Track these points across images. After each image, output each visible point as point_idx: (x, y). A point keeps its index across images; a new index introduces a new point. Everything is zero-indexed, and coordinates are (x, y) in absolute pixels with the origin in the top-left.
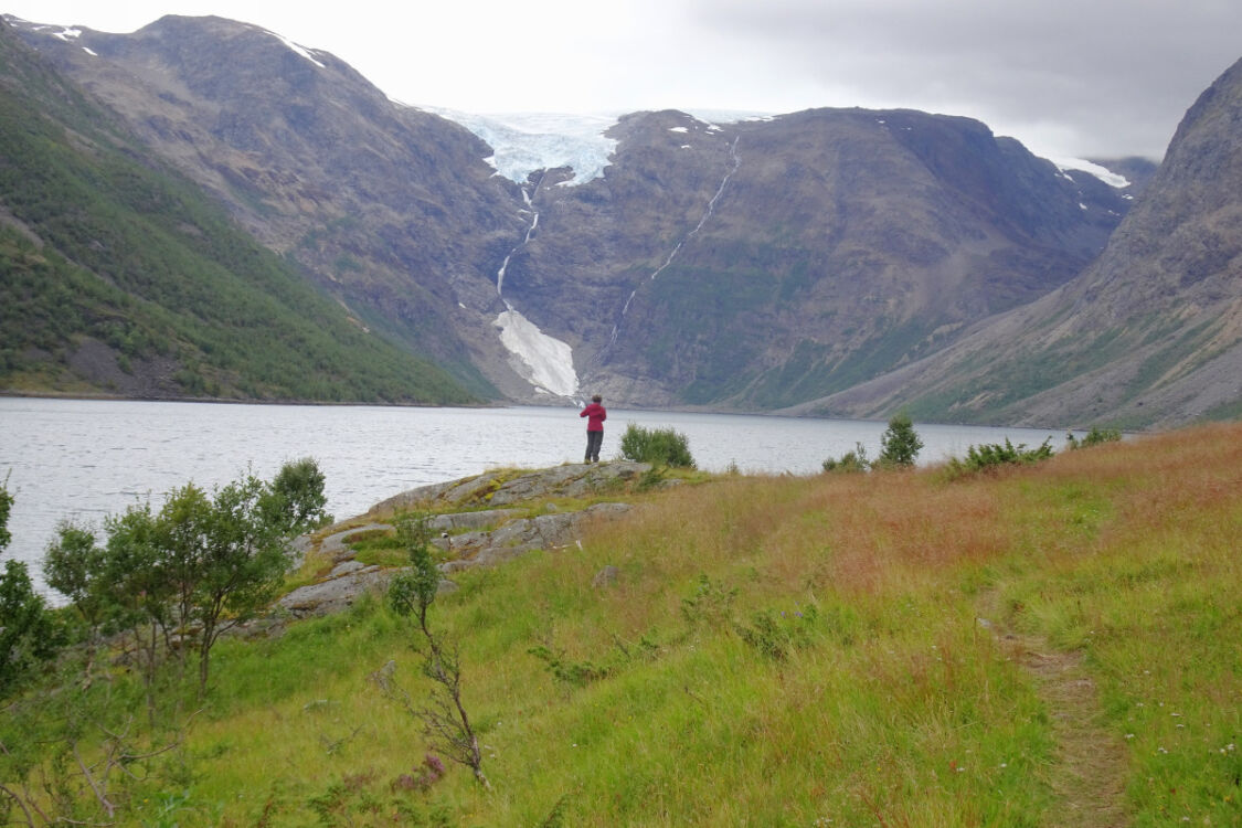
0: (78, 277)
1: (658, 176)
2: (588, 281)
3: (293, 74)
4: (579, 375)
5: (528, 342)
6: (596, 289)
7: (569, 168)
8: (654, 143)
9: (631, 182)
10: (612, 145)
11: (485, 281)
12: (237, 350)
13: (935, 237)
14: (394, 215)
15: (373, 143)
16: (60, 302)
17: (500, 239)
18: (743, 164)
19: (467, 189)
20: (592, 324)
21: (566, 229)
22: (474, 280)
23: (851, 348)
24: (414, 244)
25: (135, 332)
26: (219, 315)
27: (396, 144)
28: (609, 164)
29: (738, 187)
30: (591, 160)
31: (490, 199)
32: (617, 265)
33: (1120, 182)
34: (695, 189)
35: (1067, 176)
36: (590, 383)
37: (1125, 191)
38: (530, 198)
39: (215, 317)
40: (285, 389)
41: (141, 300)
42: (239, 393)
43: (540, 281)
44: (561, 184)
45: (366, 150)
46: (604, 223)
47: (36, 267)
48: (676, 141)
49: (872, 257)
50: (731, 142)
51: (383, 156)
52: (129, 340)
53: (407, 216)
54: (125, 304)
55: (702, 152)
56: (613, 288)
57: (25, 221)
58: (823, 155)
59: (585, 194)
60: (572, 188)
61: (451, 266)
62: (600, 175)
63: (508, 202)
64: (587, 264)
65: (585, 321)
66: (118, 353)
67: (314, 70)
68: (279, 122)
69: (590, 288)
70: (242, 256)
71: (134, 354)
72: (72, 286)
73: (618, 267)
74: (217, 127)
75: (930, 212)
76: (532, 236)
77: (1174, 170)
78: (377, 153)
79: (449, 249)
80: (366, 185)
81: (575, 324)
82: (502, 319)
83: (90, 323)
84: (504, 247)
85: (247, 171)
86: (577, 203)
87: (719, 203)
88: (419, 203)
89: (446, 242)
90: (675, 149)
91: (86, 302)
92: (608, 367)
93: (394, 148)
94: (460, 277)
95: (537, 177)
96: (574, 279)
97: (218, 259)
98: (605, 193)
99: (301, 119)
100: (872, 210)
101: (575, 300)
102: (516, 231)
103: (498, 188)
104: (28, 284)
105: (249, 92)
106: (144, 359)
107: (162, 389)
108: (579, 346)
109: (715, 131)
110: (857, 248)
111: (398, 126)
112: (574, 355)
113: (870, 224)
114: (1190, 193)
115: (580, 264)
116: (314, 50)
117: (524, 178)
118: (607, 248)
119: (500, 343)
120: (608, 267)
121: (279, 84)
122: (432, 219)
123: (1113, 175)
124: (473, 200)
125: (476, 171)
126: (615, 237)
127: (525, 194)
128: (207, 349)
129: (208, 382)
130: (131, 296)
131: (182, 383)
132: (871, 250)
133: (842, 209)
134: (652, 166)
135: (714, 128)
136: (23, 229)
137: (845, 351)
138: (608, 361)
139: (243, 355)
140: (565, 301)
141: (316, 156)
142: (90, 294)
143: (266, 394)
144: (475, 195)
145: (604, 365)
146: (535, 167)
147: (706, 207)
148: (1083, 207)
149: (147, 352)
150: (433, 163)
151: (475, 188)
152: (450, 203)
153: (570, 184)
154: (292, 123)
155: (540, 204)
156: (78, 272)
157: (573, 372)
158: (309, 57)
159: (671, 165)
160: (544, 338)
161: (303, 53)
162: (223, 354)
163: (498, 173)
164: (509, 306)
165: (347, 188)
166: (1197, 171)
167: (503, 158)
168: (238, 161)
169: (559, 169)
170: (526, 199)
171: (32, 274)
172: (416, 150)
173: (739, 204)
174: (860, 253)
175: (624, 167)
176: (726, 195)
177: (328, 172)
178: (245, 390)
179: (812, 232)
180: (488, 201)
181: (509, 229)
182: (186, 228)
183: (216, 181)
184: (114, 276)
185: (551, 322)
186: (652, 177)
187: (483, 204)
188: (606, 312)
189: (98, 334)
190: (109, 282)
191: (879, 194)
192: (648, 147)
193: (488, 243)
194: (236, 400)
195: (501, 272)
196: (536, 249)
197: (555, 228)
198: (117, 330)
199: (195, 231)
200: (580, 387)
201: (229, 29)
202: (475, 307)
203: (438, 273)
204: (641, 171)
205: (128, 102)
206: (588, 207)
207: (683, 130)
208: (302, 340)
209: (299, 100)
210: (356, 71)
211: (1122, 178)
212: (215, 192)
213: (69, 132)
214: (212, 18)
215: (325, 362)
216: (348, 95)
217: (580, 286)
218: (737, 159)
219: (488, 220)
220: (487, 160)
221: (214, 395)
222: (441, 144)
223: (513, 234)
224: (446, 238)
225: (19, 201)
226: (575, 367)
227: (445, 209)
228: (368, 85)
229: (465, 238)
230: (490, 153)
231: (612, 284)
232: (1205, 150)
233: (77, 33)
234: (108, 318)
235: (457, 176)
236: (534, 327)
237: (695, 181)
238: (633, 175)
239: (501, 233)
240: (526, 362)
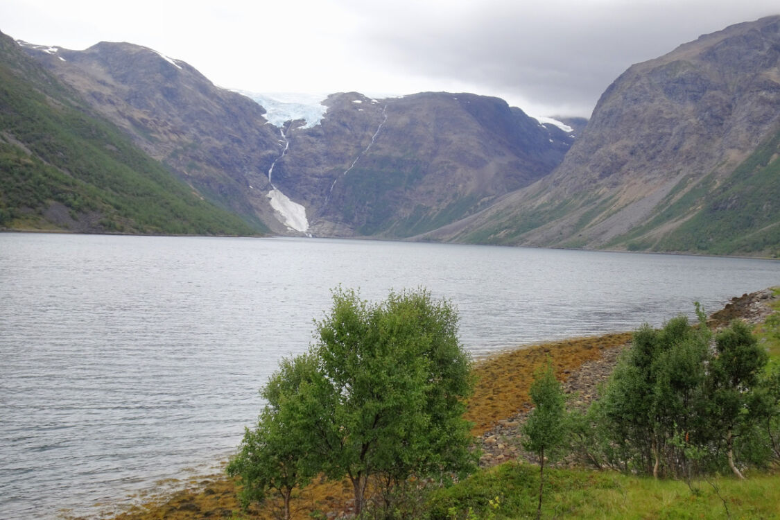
0: (48, 170)
1: (348, 124)
2: (314, 175)
3: (166, 72)
4: (309, 221)
5: (284, 205)
6: (317, 179)
7: (304, 120)
8: (346, 108)
9: (335, 127)
10: (325, 109)
11: (263, 174)
12: (134, 208)
13: (482, 155)
14: (217, 142)
15: (206, 106)
16: (39, 183)
17: (270, 154)
18: (388, 118)
19: (253, 130)
20: (315, 197)
21: (302, 150)
22: (257, 174)
23: (441, 208)
24: (227, 156)
25: (79, 199)
26: (125, 190)
27: (219, 107)
28: (323, 118)
29: (386, 130)
30: (314, 116)
31: (265, 135)
32: (327, 168)
33: (568, 129)
34: (365, 131)
35: (543, 126)
36: (314, 225)
37: (571, 133)
38: (285, 134)
39: (123, 191)
40: (158, 228)
41: (84, 183)
42: (135, 230)
43: (290, 175)
44: (300, 128)
45: (203, 110)
46: (320, 147)
47: (26, 165)
48: (356, 107)
49: (451, 164)
50: (383, 108)
51: (211, 113)
52: (76, 203)
53: (224, 143)
54: (74, 185)
55: (369, 113)
56: (325, 179)
57: (23, 142)
58: (427, 115)
59: (311, 133)
60: (305, 130)
61: (245, 168)
62: (319, 123)
63: (274, 136)
64: (312, 167)
65: (312, 195)
66: (70, 210)
67: (176, 70)
68: (159, 96)
69: (314, 179)
70: (139, 161)
71: (79, 210)
72: (46, 175)
74: (127, 98)
75: (479, 143)
76: (285, 153)
77: (595, 122)
78: (209, 112)
79: (244, 159)
80: (203, 127)
81: (307, 196)
82: (271, 193)
83: (55, 195)
84: (270, 159)
85: (142, 120)
86: (308, 137)
87: (377, 137)
88: (230, 136)
89: (243, 156)
90: (355, 111)
91: (53, 183)
92: (323, 217)
93: (216, 109)
94: (250, 173)
95: (288, 124)
96: (305, 174)
97: (125, 162)
98: (321, 132)
99: (170, 94)
100: (451, 141)
101: (306, 184)
102: (277, 150)
103: (269, 130)
104: (22, 174)
105: (143, 80)
106: (84, 213)
107: (94, 228)
108: (309, 207)
109: (375, 103)
110: (444, 160)
111: (218, 98)
112: (306, 211)
113: (450, 148)
114: (604, 134)
115: (309, 167)
116: (176, 60)
117: (281, 125)
118: (322, 159)
119: (269, 205)
120: (323, 168)
121: (159, 77)
122: (236, 144)
123: (565, 126)
124: (256, 135)
125: (258, 121)
126: (326, 154)
127: (282, 132)
128: (118, 208)
129: (118, 225)
130: (78, 181)
131: (104, 225)
132: (451, 161)
133: (437, 141)
134: (344, 119)
135: (374, 101)
136: (22, 146)
137: (438, 210)
138: (323, 214)
139: (137, 211)
140: (302, 185)
141: (178, 113)
142: (56, 179)
143: (149, 231)
144: (257, 133)
145: (321, 216)
146: (287, 119)
147: (371, 139)
148: (551, 141)
149: (85, 209)
150: (236, 117)
151: (258, 129)
152: (245, 137)
153: (304, 127)
154: (165, 96)
155: (289, 137)
156: (49, 167)
157: (306, 220)
158: (174, 63)
159: (354, 118)
160: (292, 203)
161: (171, 62)
162: (126, 210)
163: (268, 122)
164: (274, 187)
165: (194, 129)
166: (607, 123)
167: (271, 115)
168: (138, 115)
169: (299, 120)
170: (283, 135)
171: (24, 169)
172: (228, 110)
173: (387, 138)
174: (446, 162)
175: (331, 120)
176: (380, 134)
177: (184, 121)
178: (137, 228)
179: (422, 152)
180: (264, 136)
181: (274, 150)
182: (109, 147)
183: (126, 124)
184: (69, 170)
185: (295, 195)
186: (344, 125)
187: (261, 137)
188: (322, 190)
189: (60, 200)
190: (66, 173)
191: (455, 133)
192: (343, 110)
193: (264, 156)
194: (133, 234)
195: (270, 171)
196: (287, 159)
197: (297, 149)
198: (70, 198)
199: (114, 149)
200: (309, 227)
201: (133, 49)
202: (258, 188)
203: (239, 171)
204: (339, 121)
205: (82, 84)
206: (313, 139)
207: (359, 102)
208: (167, 203)
209: (169, 85)
210: (197, 71)
211: (569, 127)
212: (126, 130)
213: (48, 98)
214: (125, 43)
215: (179, 214)
216: (194, 83)
217: (309, 178)
218: (386, 116)
219: (264, 145)
220: (263, 115)
221: (121, 231)
222: (240, 108)
223: (276, 152)
224: (243, 154)
225: (19, 132)
226: (307, 217)
227: (242, 139)
228: (204, 78)
229: (252, 154)
230: (265, 112)
231: (325, 177)
232: (611, 113)
233: (56, 50)
234: (65, 191)
235: (249, 124)
236: (287, 197)
237: (365, 127)
238: (335, 124)
239: (270, 152)
240: (283, 215)
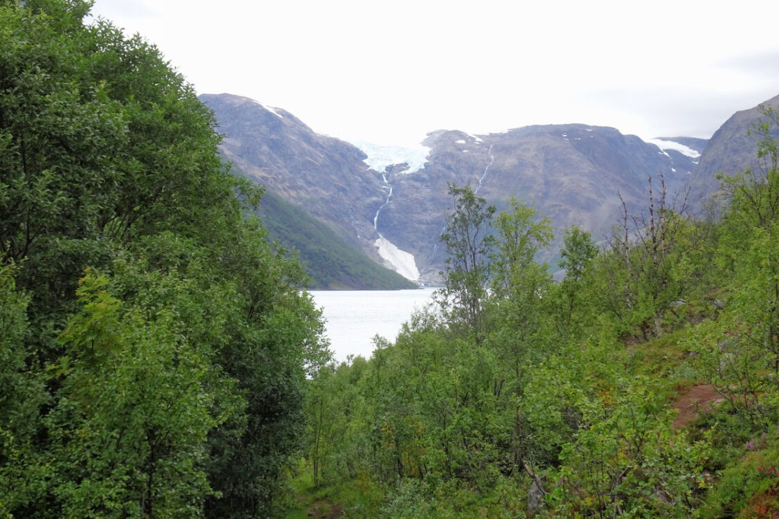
1: (453, 167)
2: (421, 222)
3: (270, 123)
4: (419, 270)
5: (392, 254)
6: (424, 226)
7: (406, 164)
8: (449, 149)
9: (439, 171)
10: (427, 151)
11: (368, 223)
13: (594, 196)
14: (324, 192)
15: (312, 157)
17: (374, 202)
18: (495, 160)
19: (356, 177)
20: (423, 244)
21: (407, 196)
22: (364, 224)
23: (554, 253)
24: (335, 207)
27: (322, 156)
28: (427, 161)
29: (493, 172)
30: (417, 158)
31: (368, 181)
32: (434, 214)
34: (472, 174)
35: (666, 154)
36: (425, 274)
38: (387, 179)
43: (396, 223)
44: (403, 172)
45: (308, 160)
46: (426, 192)
48: (460, 148)
49: (563, 208)
50: (489, 148)
51: (316, 163)
53: (331, 193)
55: (474, 154)
56: (433, 226)
58: (535, 155)
59: (416, 177)
60: (408, 175)
61: (352, 217)
62: (423, 167)
63: (377, 182)
64: (419, 213)
65: (420, 242)
67: (277, 118)
68: (265, 148)
69: (421, 226)
73: (435, 215)
74: (240, 154)
75: (591, 184)
76: (390, 200)
77: (699, 171)
78: (314, 162)
79: (351, 208)
80: (309, 178)
81: (415, 244)
82: (378, 243)
84: (377, 204)
86: (411, 182)
87: (484, 181)
88: (335, 185)
89: (349, 205)
90: (459, 153)
92: (434, 266)
93: (321, 158)
94: (357, 222)
95: (390, 169)
96: (412, 221)
98: (425, 176)
99: (275, 146)
100: (562, 183)
101: (414, 232)
102: (382, 197)
103: (371, 176)
105: (249, 133)
108: (418, 255)
109: (479, 142)
110: (554, 203)
111: (322, 147)
112: (416, 260)
113: (561, 190)
114: (706, 183)
115: (415, 214)
116: (275, 108)
117: (383, 170)
118: (429, 205)
119: (379, 255)
120: (430, 214)
121: (264, 128)
122: (341, 193)
123: (691, 151)
124: (360, 183)
125: (360, 167)
126: (433, 200)
127: (384, 178)
132: (562, 204)
133: (547, 183)
134: (449, 162)
135: (478, 139)
137: (551, 255)
138: (433, 262)
140: (408, 233)
141: (284, 164)
144: (360, 179)
145: (431, 264)
146: (388, 164)
147: (477, 182)
148: (673, 170)
150: (339, 164)
151: (360, 176)
152: (349, 185)
153: (407, 172)
154: (271, 148)
155: (392, 183)
157: (416, 269)
158: (274, 112)
159: (459, 161)
160: (400, 252)
161: (272, 110)
163: (370, 168)
164: (380, 236)
165: (301, 180)
166: (710, 172)
167: (372, 160)
169: (401, 164)
170: (385, 181)
172: (331, 158)
173: (494, 181)
174: (557, 206)
175: (435, 163)
176: (488, 176)
177: (291, 172)
179: (532, 195)
180: (367, 182)
181: (378, 197)
185: (403, 244)
186: (449, 168)
187: (364, 184)
188: (430, 237)
191: (566, 175)
192: (447, 152)
193: (369, 204)
195: (376, 219)
196: (393, 207)
197: (402, 195)
200: (421, 276)
202: (365, 237)
203: (347, 221)
204: (443, 165)
206: (418, 184)
207: (463, 142)
209: (273, 136)
210: (297, 118)
211: (696, 152)
216: (297, 132)
217: (417, 225)
218: (492, 157)
219: (368, 192)
220: (365, 161)
222: (341, 154)
223: (381, 199)
224: (349, 202)
226: (417, 266)
227: (348, 188)
228: (304, 125)
229: (357, 202)
230: (366, 157)
231: (432, 224)
232: (713, 163)
235: (351, 170)
236: (394, 246)
237: (472, 169)
238: (440, 167)
239: (374, 199)
240: (393, 264)
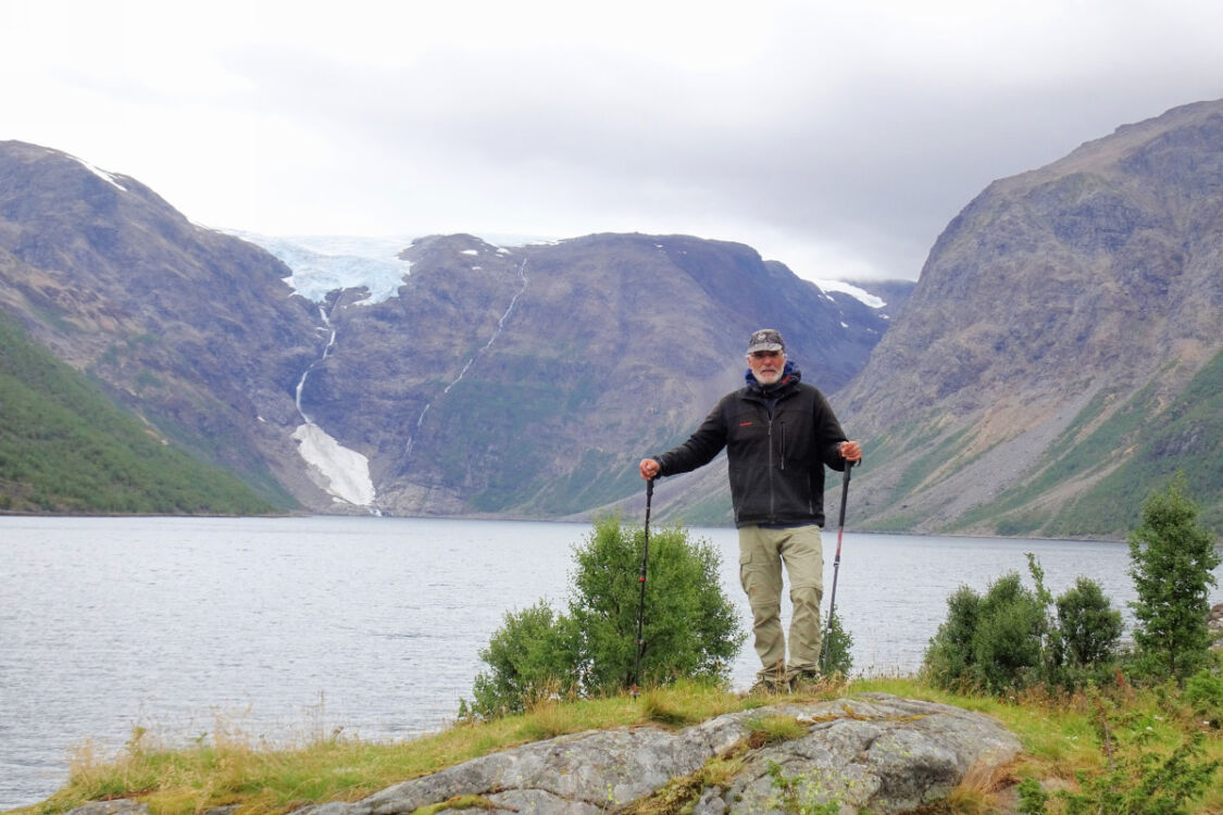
1: (451, 295)
2: (384, 395)
3: (94, 197)
4: (376, 486)
5: (326, 454)
6: (391, 402)
7: (365, 289)
8: (447, 264)
9: (426, 301)
10: (406, 267)
11: (284, 396)
12: (31, 462)
13: (711, 353)
14: (195, 332)
15: (174, 263)
17: (298, 355)
18: (531, 284)
19: (266, 308)
20: (388, 436)
21: (362, 346)
22: (274, 395)
23: (635, 457)
24: (214, 360)
26: (13, 428)
27: (197, 264)
28: (404, 284)
29: (527, 306)
30: (386, 281)
31: (288, 317)
32: (412, 380)
33: (876, 303)
34: (486, 307)
35: (829, 297)
36: (386, 492)
37: (882, 311)
38: (328, 316)
39: (9, 429)
40: (79, 501)
42: (32, 506)
43: (337, 396)
44: (357, 303)
45: (166, 270)
46: (398, 340)
48: (467, 263)
49: (652, 372)
50: (520, 264)
51: (183, 276)
53: (207, 333)
55: (493, 274)
56: (408, 401)
58: (605, 277)
59: (381, 313)
60: (368, 307)
61: (250, 381)
62: (395, 294)
63: (306, 320)
64: (383, 378)
65: (381, 433)
67: (116, 193)
68: (80, 243)
69: (385, 401)
70: (40, 370)
73: (413, 381)
74: (18, 248)
75: (705, 330)
76: (330, 352)
77: (928, 290)
78: (179, 274)
79: (248, 365)
80: (166, 304)
81: (372, 436)
82: (300, 432)
84: (299, 365)
85: (47, 289)
86: (373, 321)
87: (508, 322)
88: (219, 321)
89: (246, 357)
90: (466, 270)
92: (403, 477)
93: (194, 268)
95: (334, 296)
96: (370, 393)
97: (14, 374)
98: (399, 311)
99: (103, 240)
100: (653, 327)
101: (370, 413)
102: (313, 347)
103: (296, 307)
105: (50, 213)
108: (375, 457)
109: (504, 254)
110: (637, 363)
111: (199, 247)
112: (370, 465)
113: (651, 341)
114: (944, 311)
115: (376, 379)
116: (115, 174)
117: (321, 297)
118: (401, 363)
119: (298, 455)
120: (403, 381)
121: (81, 207)
122: (231, 336)
123: (870, 296)
124: (273, 319)
125: (275, 291)
126: (410, 353)
127: (322, 311)
132: (652, 365)
133: (625, 326)
134: (445, 286)
135: (503, 250)
137: (629, 460)
138: (404, 470)
139: (37, 467)
140: (361, 414)
141: (118, 276)
143: (61, 506)
144: (274, 313)
145: (400, 475)
146: (331, 287)
147: (497, 325)
148: (844, 325)
150: (232, 283)
151: (274, 307)
152: (249, 322)
153: (366, 303)
154: (93, 243)
155: (337, 322)
157: (370, 482)
158: (110, 180)
159: (463, 285)
160: (341, 449)
161: (104, 177)
162: (16, 466)
163: (296, 293)
164: (307, 420)
165: (149, 307)
166: (949, 291)
167: (301, 279)
168: (38, 280)
169: (356, 289)
170: (324, 317)
172: (216, 270)
173: (527, 322)
174: (642, 368)
175: (418, 287)
176: (515, 313)
177: (130, 291)
178: (37, 502)
179: (596, 348)
180: (287, 319)
181: (308, 346)
183: (16, 299)
185: (348, 435)
186: (444, 297)
187: (281, 322)
188: (401, 424)
191: (659, 312)
192: (441, 269)
193: (287, 359)
194: (29, 512)
195: (300, 387)
196: (333, 364)
197: (351, 345)
200: (377, 496)
201: (32, 153)
202: (274, 420)
203: (237, 388)
204: (434, 291)
206: (382, 324)
207: (474, 252)
208: (98, 453)
209: (100, 222)
210: (157, 195)
211: (878, 299)
212: (13, 309)
214: (14, 143)
215: (123, 474)
216: (150, 217)
217: (376, 400)
218: (525, 280)
219: (287, 337)
220: (285, 280)
221: (5, 508)
222: (241, 266)
223: (312, 351)
224: (246, 354)
226: (372, 477)
227: (244, 326)
228: (169, 208)
229: (264, 354)
230: (289, 273)
231: (407, 398)
235: (256, 295)
236: (331, 438)
237: (485, 300)
238: (427, 295)
239: (300, 350)
240: (324, 473)
